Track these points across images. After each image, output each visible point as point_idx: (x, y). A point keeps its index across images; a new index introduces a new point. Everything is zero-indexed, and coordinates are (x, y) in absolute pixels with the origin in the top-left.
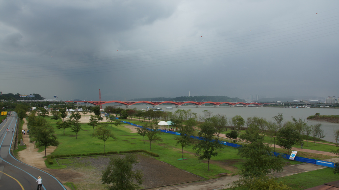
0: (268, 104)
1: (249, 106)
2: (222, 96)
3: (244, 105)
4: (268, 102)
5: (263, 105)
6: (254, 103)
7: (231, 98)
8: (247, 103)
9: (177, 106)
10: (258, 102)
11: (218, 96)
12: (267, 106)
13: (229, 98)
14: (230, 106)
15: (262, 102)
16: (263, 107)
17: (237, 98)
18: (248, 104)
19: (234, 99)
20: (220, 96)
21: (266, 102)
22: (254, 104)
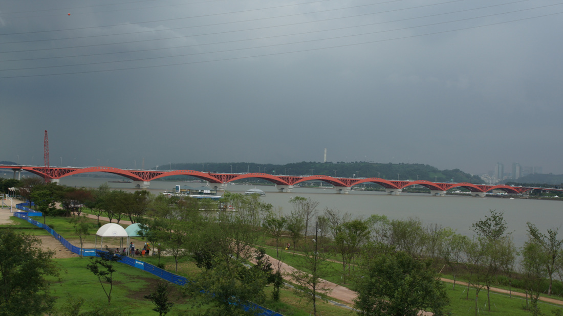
0: (544, 191)
1: (487, 196)
2: (417, 164)
3: (474, 190)
4: (544, 186)
5: (531, 194)
6: (504, 186)
7: (440, 172)
8: (482, 187)
9: (283, 189)
10: (516, 184)
11: (405, 163)
12: (541, 195)
13: (435, 171)
14: (433, 192)
15: (528, 185)
16: (529, 198)
17: (457, 171)
18: (488, 189)
19: (449, 174)
20: (411, 163)
21: (538, 185)
22: (503, 189)
